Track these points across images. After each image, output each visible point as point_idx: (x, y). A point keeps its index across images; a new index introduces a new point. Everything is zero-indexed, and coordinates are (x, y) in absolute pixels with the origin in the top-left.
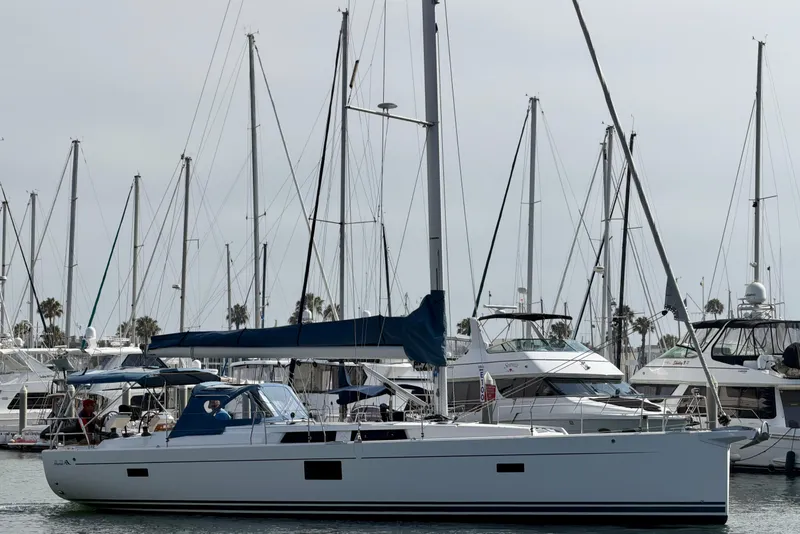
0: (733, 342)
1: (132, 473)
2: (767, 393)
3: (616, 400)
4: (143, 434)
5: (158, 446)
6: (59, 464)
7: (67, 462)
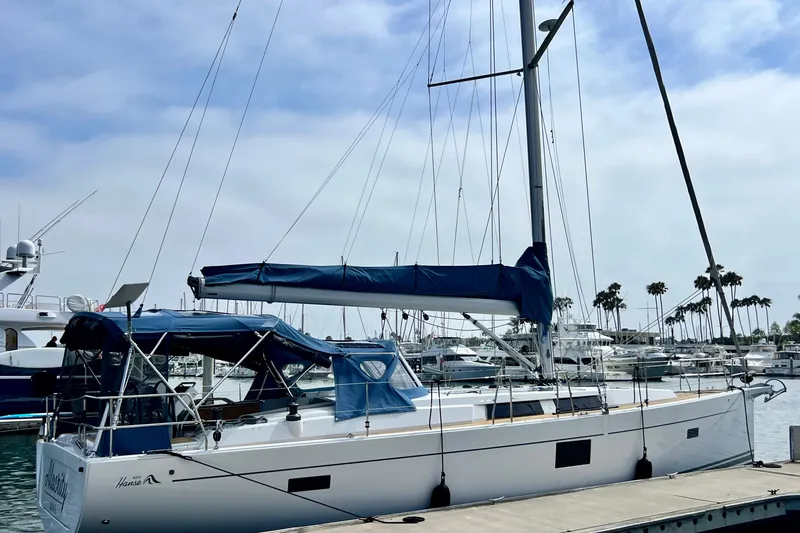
1: (296, 485)
4: (289, 419)
5: (351, 435)
6: (131, 483)
7: (152, 479)
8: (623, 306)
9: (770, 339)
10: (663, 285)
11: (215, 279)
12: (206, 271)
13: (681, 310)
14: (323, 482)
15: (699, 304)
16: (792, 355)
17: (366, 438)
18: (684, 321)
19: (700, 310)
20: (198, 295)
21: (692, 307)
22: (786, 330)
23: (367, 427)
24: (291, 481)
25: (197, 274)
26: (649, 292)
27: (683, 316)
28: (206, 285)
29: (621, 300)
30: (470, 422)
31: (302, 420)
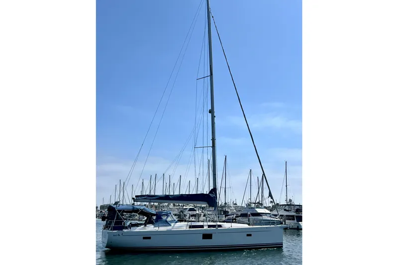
0: (287, 208)
1: (144, 238)
2: (293, 216)
3: (270, 217)
4: (144, 226)
5: (155, 230)
6: (115, 236)
7: (119, 235)
11: (138, 198)
12: (136, 196)
14: (149, 238)
17: (158, 230)
20: (134, 201)
25: (134, 197)
28: (136, 199)
30: (185, 229)
31: (148, 226)
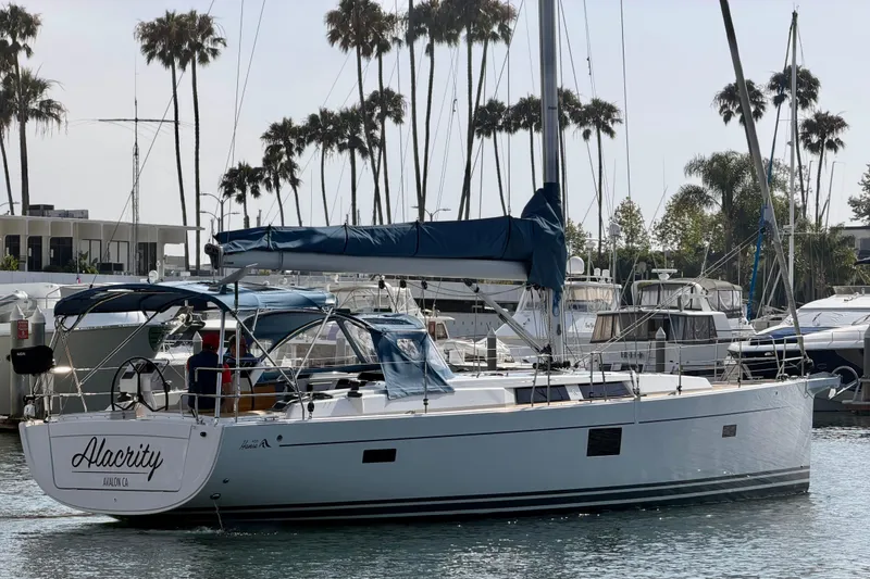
4: (350, 395)
5: (413, 412)
6: (250, 446)
7: (265, 443)
8: (48, 111)
9: (601, 261)
10: (205, 25)
13: (284, 138)
14: (389, 456)
15: (350, 119)
16: (666, 322)
17: (424, 415)
18: (295, 183)
19: (355, 144)
21: (328, 130)
22: (664, 231)
23: (426, 404)
24: (366, 453)
26: (150, 51)
27: (290, 167)
28: (225, 254)
29: (39, 86)
30: (503, 406)
31: (363, 397)
